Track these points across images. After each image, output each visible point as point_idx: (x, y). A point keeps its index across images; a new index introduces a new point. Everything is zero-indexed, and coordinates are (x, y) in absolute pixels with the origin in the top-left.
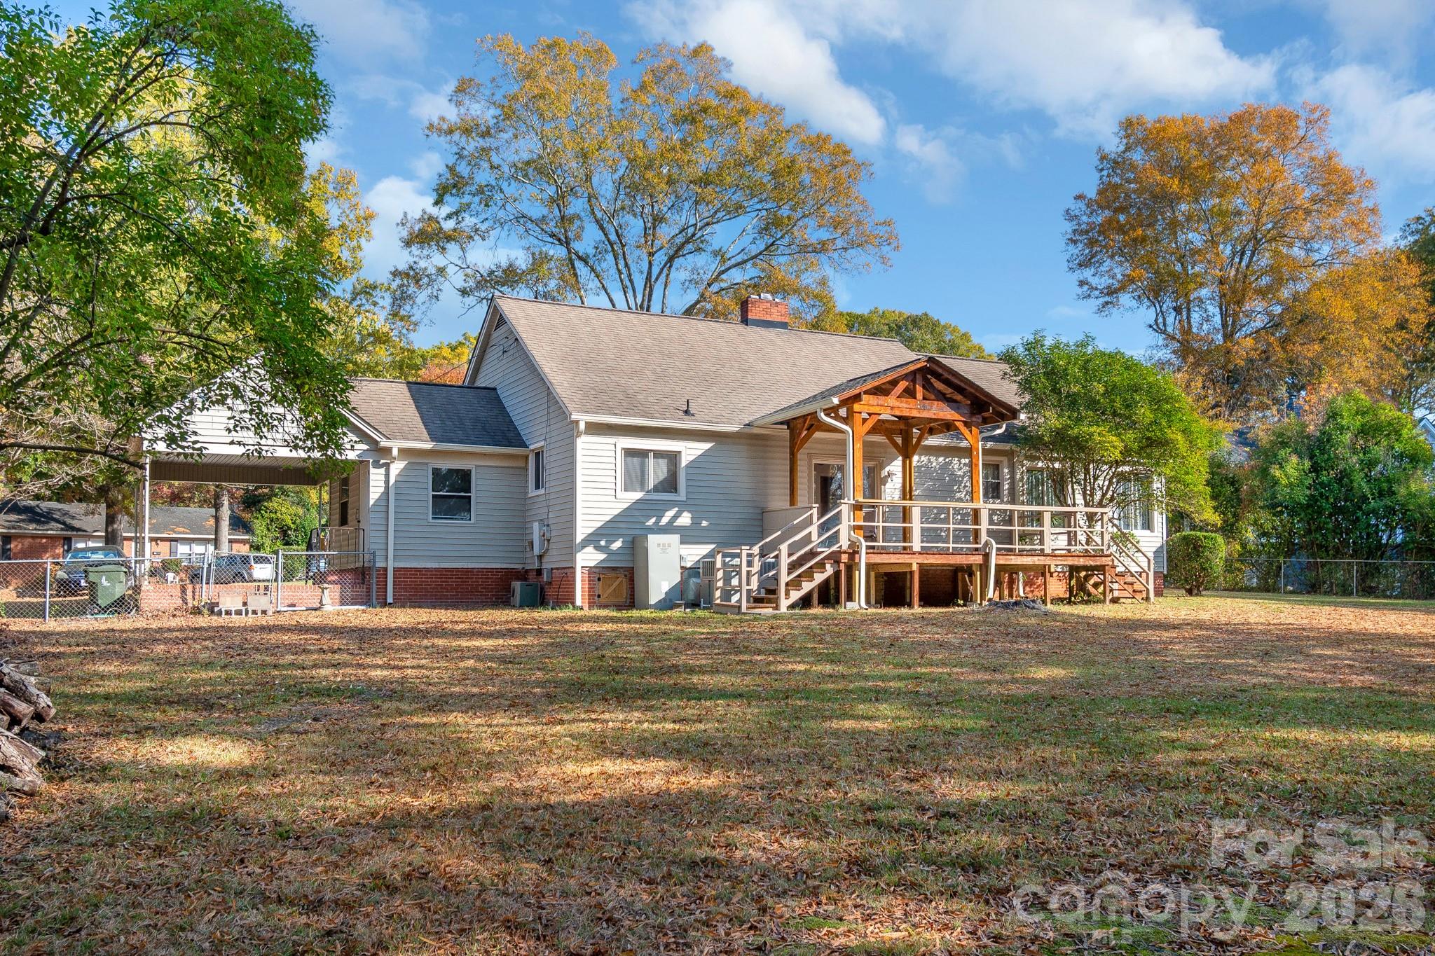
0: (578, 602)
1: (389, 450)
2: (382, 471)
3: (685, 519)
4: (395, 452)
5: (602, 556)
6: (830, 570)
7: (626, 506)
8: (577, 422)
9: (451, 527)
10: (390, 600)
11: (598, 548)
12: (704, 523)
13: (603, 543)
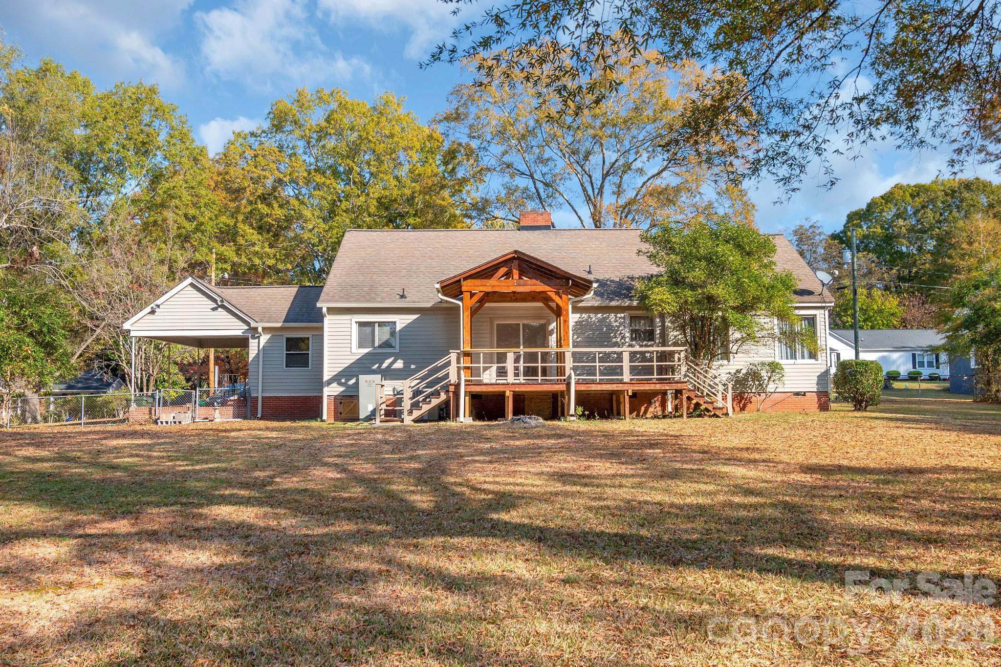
0: (325, 417)
1: (256, 329)
2: (257, 340)
3: (399, 364)
4: (260, 329)
5: (342, 389)
6: (443, 396)
7: (358, 357)
8: (321, 308)
9: (297, 372)
10: (259, 415)
11: (340, 384)
12: (413, 366)
13: (343, 381)
